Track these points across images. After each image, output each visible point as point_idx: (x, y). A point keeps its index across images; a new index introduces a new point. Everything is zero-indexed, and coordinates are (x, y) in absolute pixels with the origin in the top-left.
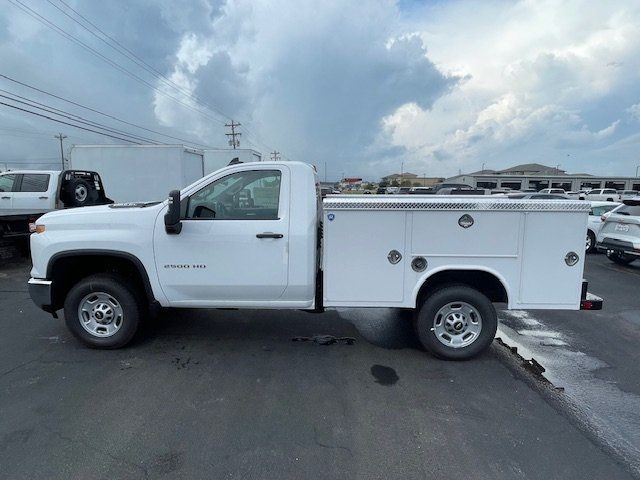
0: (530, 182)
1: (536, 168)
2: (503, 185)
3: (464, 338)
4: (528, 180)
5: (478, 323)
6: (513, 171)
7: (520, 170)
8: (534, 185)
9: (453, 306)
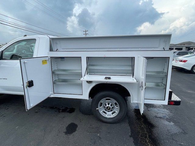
0: (186, 48)
1: (190, 43)
2: (176, 49)
3: (113, 113)
4: (185, 47)
5: (118, 108)
6: (181, 44)
7: (184, 44)
8: (188, 49)
9: (107, 99)
